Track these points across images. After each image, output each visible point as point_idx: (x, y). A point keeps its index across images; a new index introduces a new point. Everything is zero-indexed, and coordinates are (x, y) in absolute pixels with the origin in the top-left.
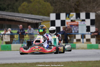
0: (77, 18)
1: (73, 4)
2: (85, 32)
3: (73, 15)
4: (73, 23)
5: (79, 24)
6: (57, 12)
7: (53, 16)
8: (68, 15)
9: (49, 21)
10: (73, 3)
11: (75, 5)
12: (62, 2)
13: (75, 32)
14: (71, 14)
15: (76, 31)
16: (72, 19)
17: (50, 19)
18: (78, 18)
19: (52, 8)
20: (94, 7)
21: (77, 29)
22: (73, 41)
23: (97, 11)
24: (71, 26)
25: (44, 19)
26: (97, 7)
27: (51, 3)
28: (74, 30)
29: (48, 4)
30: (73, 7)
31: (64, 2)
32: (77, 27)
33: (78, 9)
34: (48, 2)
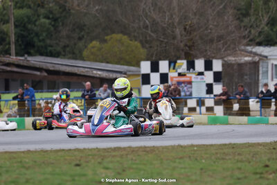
0: (188, 69)
1: (182, 45)
2: (203, 94)
3: (182, 64)
4: (182, 79)
5: (193, 80)
6: (154, 58)
7: (145, 67)
8: (173, 63)
9: (138, 75)
10: (181, 42)
11: (186, 45)
12: (162, 41)
13: (186, 95)
14: (179, 61)
15: (188, 93)
16: (179, 71)
17: (140, 72)
18: (191, 70)
19: (143, 51)
20: (220, 49)
21: (189, 89)
22: (183, 110)
23: (225, 57)
24: (179, 83)
25: (130, 71)
26: (225, 50)
27: (141, 42)
28: (184, 91)
29: (137, 44)
30: (183, 50)
31: (166, 40)
32: (189, 86)
33: (191, 52)
34: (136, 40)
